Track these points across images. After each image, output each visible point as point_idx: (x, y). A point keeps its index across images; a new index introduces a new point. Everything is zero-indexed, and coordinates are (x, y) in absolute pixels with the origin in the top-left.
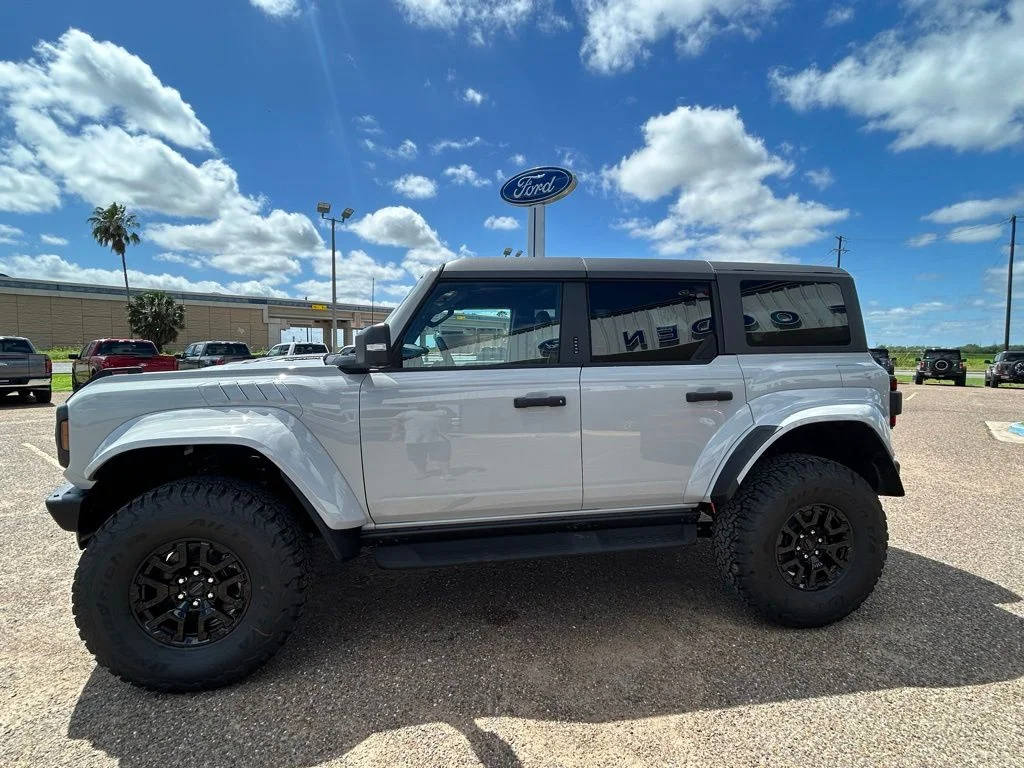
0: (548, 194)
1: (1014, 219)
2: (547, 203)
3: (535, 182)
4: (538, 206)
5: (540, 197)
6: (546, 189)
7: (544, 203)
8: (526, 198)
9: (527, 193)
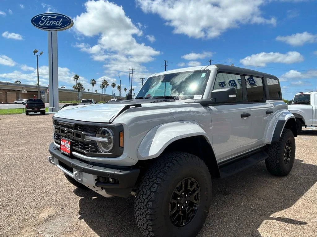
0: (58, 26)
1: (210, 61)
2: (58, 30)
3: (51, 19)
4: (53, 32)
5: (54, 27)
6: (58, 23)
7: (56, 30)
8: (47, 26)
9: (47, 24)
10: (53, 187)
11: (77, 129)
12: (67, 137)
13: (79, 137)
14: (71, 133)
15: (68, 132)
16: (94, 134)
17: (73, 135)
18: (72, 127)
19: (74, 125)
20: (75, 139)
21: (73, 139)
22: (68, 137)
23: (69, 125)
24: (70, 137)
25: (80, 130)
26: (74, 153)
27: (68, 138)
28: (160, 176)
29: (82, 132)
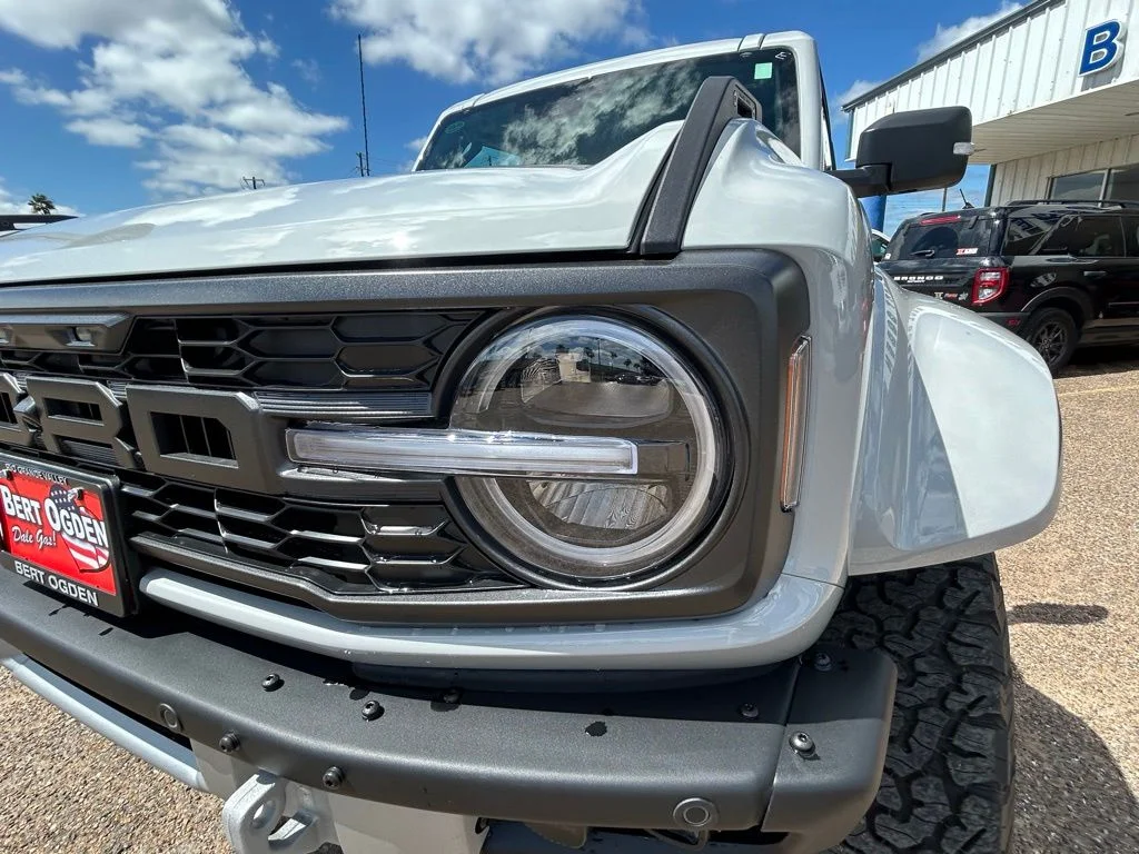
10: (22, 698)
11: (170, 372)
12: (53, 448)
13: (199, 449)
14: (91, 411)
15: (58, 407)
16: (428, 406)
17: (127, 434)
18: (86, 357)
19: (112, 330)
20: (152, 469)
21: (128, 465)
22: (66, 451)
23: (49, 343)
24: (76, 446)
25: (197, 381)
26: (162, 588)
27: (67, 457)
28: (971, 652)
29: (241, 395)
